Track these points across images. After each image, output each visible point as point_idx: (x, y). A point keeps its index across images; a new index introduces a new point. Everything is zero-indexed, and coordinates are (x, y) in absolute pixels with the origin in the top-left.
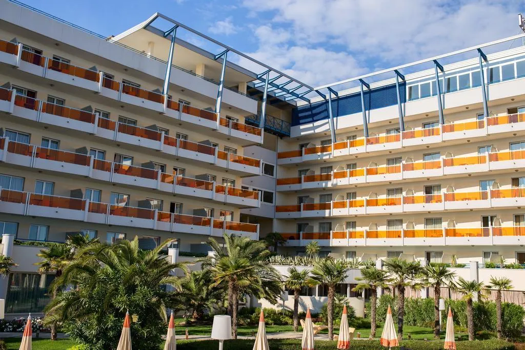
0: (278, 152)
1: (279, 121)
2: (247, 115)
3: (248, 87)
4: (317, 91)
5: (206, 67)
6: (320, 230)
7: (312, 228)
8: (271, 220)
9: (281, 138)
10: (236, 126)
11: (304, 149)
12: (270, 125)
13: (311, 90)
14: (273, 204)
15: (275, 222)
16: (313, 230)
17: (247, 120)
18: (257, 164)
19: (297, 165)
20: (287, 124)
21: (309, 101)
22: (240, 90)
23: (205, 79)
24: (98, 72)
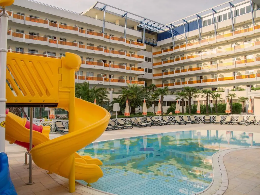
0: (153, 52)
1: (152, 40)
2: (138, 38)
3: (138, 27)
4: (166, 26)
5: (119, 20)
6: (171, 82)
7: (168, 82)
8: (151, 80)
9: (154, 47)
10: (133, 43)
11: (162, 50)
12: (148, 41)
13: (164, 26)
14: (152, 74)
15: (153, 80)
16: (168, 83)
17: (138, 40)
18: (142, 57)
19: (161, 57)
20: (155, 41)
21: (164, 30)
22: (134, 29)
23: (120, 25)
24: (77, 27)
